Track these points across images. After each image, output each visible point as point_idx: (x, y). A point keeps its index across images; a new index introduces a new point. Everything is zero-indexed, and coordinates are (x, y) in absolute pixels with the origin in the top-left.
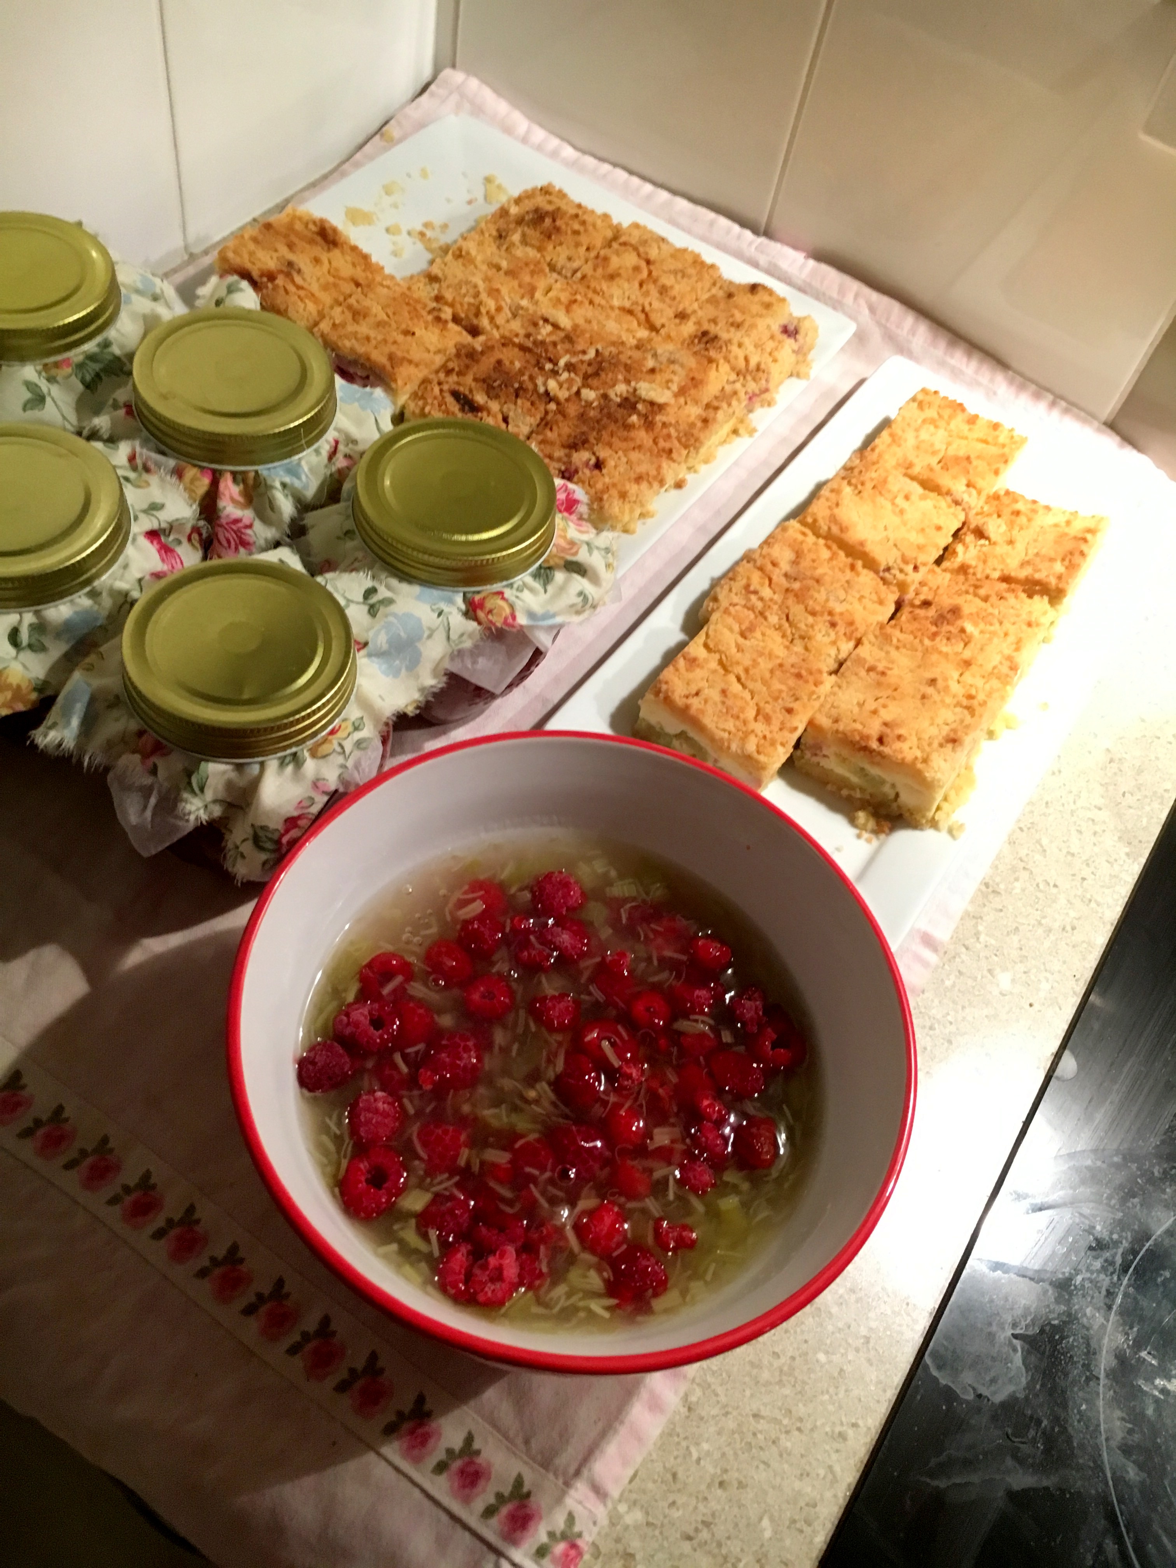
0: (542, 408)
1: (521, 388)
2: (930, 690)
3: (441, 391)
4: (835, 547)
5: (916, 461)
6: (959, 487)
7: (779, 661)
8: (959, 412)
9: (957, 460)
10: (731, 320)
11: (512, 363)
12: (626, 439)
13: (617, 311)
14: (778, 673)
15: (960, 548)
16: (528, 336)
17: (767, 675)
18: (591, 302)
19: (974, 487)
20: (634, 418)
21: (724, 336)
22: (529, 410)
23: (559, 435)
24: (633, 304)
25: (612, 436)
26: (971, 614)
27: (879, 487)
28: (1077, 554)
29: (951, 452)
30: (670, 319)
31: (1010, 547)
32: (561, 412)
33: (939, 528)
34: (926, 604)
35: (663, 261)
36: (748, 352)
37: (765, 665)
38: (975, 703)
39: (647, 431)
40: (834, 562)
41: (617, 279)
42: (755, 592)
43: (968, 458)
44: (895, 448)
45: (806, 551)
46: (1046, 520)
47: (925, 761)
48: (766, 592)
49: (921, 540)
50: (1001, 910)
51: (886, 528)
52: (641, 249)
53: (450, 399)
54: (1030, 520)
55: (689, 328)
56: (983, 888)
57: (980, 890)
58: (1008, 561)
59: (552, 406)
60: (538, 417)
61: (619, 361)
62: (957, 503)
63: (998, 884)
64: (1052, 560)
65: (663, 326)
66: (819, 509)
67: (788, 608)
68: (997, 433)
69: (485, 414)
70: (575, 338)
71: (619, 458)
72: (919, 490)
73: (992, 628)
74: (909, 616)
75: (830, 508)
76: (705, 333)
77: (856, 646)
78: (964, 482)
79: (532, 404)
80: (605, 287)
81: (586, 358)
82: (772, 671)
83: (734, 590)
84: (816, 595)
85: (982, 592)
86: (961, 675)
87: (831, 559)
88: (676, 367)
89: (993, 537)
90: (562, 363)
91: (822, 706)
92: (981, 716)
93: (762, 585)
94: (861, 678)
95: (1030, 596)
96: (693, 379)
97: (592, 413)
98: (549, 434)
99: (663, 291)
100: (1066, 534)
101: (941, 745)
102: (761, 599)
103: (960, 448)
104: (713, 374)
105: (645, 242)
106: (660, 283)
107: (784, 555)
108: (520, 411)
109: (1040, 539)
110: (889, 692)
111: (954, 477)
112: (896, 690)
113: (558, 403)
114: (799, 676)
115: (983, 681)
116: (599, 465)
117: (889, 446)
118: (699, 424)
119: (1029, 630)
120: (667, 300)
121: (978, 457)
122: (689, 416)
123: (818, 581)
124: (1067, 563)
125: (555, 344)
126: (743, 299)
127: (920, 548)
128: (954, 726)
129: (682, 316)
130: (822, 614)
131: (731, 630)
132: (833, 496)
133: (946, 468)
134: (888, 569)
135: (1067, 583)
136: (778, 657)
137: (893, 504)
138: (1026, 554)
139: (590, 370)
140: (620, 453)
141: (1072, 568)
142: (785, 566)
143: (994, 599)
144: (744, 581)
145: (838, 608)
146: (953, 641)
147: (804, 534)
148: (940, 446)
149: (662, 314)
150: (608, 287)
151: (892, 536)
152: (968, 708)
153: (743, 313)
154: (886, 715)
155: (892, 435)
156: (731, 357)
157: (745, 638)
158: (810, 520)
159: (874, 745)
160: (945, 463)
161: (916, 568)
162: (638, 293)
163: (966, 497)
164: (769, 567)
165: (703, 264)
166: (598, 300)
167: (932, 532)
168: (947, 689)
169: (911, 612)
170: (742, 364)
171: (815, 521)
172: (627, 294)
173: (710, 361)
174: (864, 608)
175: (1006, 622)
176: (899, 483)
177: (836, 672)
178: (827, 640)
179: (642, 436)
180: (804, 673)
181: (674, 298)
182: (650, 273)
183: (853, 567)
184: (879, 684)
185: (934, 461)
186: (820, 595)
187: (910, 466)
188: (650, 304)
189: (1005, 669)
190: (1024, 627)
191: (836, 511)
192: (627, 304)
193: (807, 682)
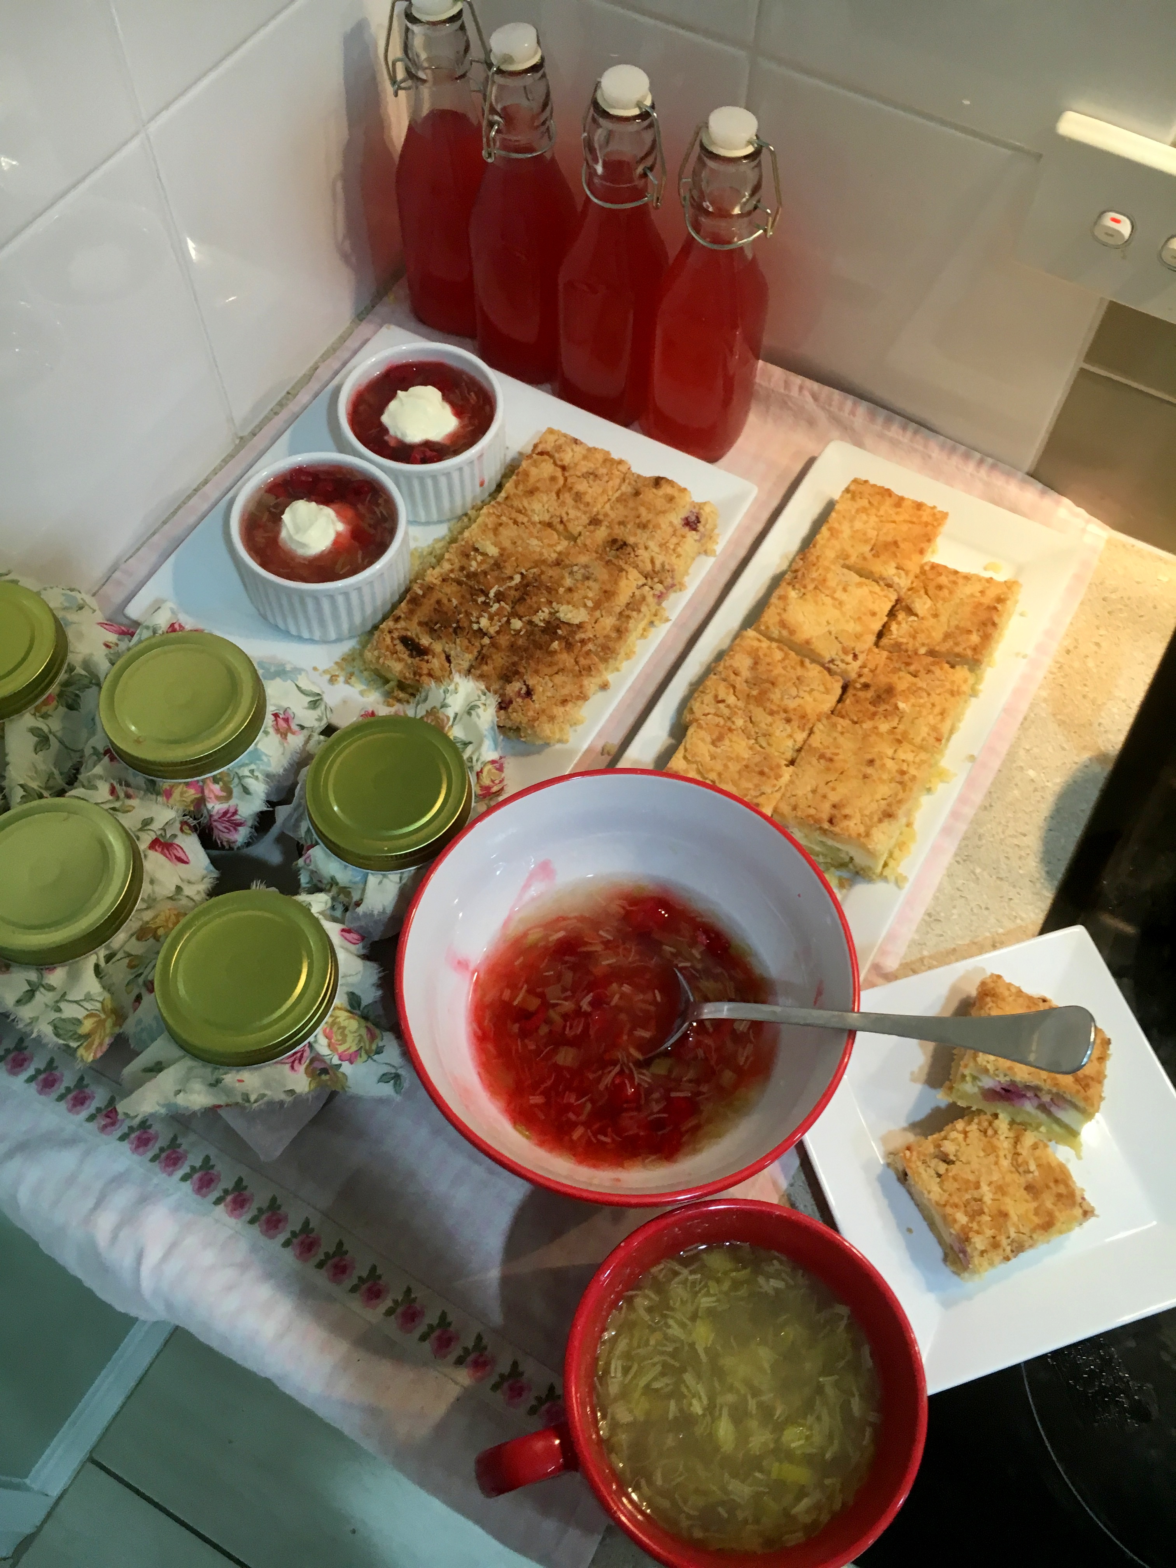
0: (477, 644)
1: (458, 627)
2: (869, 770)
3: (392, 638)
4: (786, 648)
5: (851, 551)
6: (889, 571)
7: (744, 763)
8: (887, 498)
9: (886, 546)
10: (637, 521)
11: (449, 600)
12: (550, 665)
13: (539, 526)
14: (745, 773)
15: (894, 627)
16: (462, 569)
17: (736, 776)
18: (515, 522)
19: (903, 570)
20: (555, 645)
21: (631, 540)
22: (467, 648)
23: (494, 669)
24: (552, 517)
25: (538, 662)
26: (903, 691)
27: (820, 585)
28: (989, 625)
29: (882, 538)
30: (585, 527)
31: (934, 620)
32: (494, 645)
33: (874, 614)
34: (866, 686)
35: (576, 465)
36: (653, 554)
37: (734, 767)
38: (906, 777)
39: (568, 652)
40: (787, 662)
41: (536, 494)
42: (723, 701)
43: (896, 543)
44: (834, 542)
45: (762, 657)
46: (966, 590)
47: (868, 835)
48: (731, 700)
49: (859, 628)
50: (942, 935)
51: (828, 623)
52: (557, 455)
53: (400, 647)
54: (951, 593)
55: (602, 533)
56: (927, 918)
57: (923, 920)
58: (934, 634)
59: (486, 641)
60: (476, 653)
61: (541, 583)
62: (889, 586)
63: (938, 913)
64: (969, 632)
65: (580, 534)
66: (770, 617)
67: (750, 711)
68: (921, 512)
69: (430, 657)
70: (502, 564)
71: (546, 683)
72: (856, 578)
73: (922, 701)
74: (853, 699)
75: (779, 614)
76: (614, 541)
77: (810, 735)
78: (894, 565)
79: (470, 642)
80: (526, 504)
81: (513, 583)
82: (739, 772)
83: (705, 702)
84: (772, 696)
85: (912, 668)
86: (895, 751)
87: (784, 659)
88: (591, 583)
89: (921, 613)
90: (492, 594)
91: (783, 795)
92: (911, 789)
93: (728, 694)
94: (813, 766)
95: (953, 667)
96: (605, 592)
97: (520, 642)
98: (485, 668)
99: (578, 497)
100: (981, 604)
101: (880, 821)
102: (728, 706)
103: (889, 532)
104: (623, 583)
105: (559, 448)
106: (575, 490)
107: (742, 662)
108: (459, 649)
109: (959, 611)
110: (837, 775)
111: (885, 563)
112: (842, 773)
113: (491, 638)
114: (762, 773)
115: (913, 754)
116: (529, 693)
117: (829, 540)
118: (614, 635)
119: (952, 699)
120: (582, 506)
121: (904, 540)
122: (604, 629)
123: (773, 684)
124: (981, 633)
125: (485, 573)
126: (649, 494)
127: (858, 637)
128: (889, 800)
129: (595, 522)
130: (778, 712)
131: (703, 740)
132: (781, 604)
133: (877, 555)
134: (832, 661)
135: (981, 654)
136: (744, 759)
137: (834, 598)
138: (949, 626)
139: (517, 594)
140: (547, 677)
141: (986, 638)
142: (746, 673)
143: (922, 673)
144: (713, 692)
145: (792, 704)
146: (889, 718)
147: (760, 641)
148: (872, 534)
149: (578, 520)
150: (529, 503)
151: (833, 629)
152: (901, 783)
153: (649, 510)
154: (834, 797)
155: (830, 529)
156: (638, 561)
157: (716, 747)
158: (763, 628)
159: (826, 825)
160: (877, 551)
161: (855, 657)
162: (556, 504)
163: (896, 579)
164: (733, 676)
165: (612, 461)
166: (521, 518)
167: (867, 618)
168: (883, 765)
169: (854, 695)
170: (649, 567)
171: (767, 628)
172: (546, 507)
173: (621, 570)
174: (815, 700)
175: (933, 695)
176: (836, 576)
177: (792, 762)
178: (784, 734)
179: (566, 659)
180: (766, 770)
181: (588, 504)
182: (566, 479)
183: (802, 664)
184: (828, 769)
185: (867, 549)
186: (776, 695)
187: (847, 557)
188: (568, 514)
189: (932, 740)
190: (948, 696)
191: (785, 616)
192: (546, 518)
193: (769, 778)
